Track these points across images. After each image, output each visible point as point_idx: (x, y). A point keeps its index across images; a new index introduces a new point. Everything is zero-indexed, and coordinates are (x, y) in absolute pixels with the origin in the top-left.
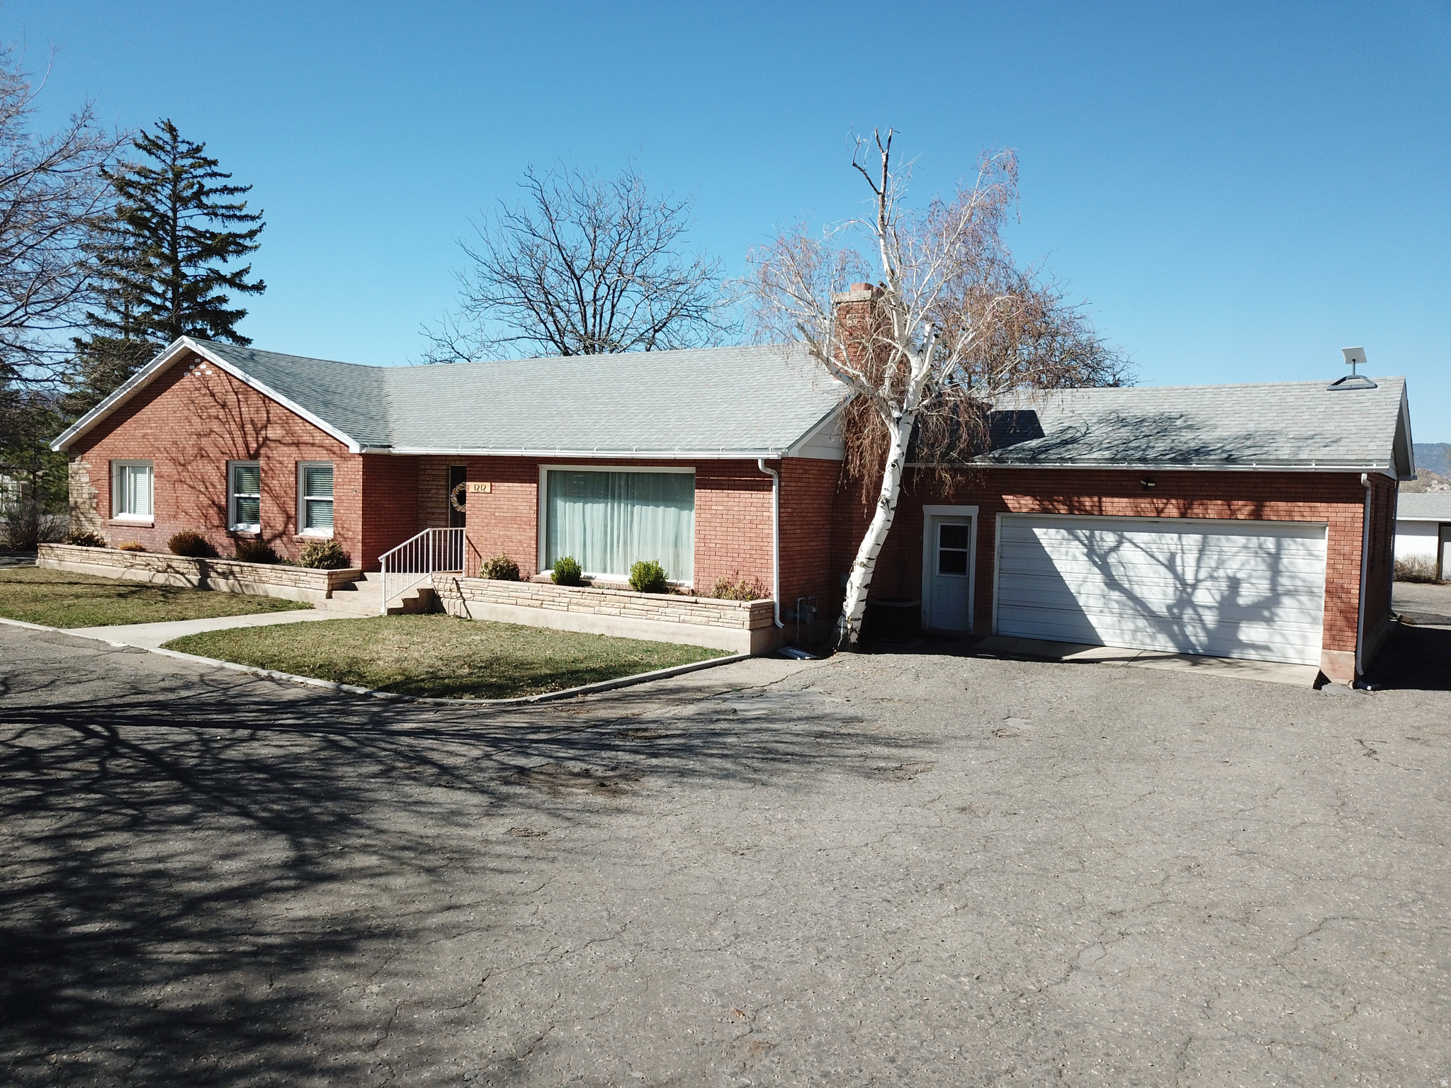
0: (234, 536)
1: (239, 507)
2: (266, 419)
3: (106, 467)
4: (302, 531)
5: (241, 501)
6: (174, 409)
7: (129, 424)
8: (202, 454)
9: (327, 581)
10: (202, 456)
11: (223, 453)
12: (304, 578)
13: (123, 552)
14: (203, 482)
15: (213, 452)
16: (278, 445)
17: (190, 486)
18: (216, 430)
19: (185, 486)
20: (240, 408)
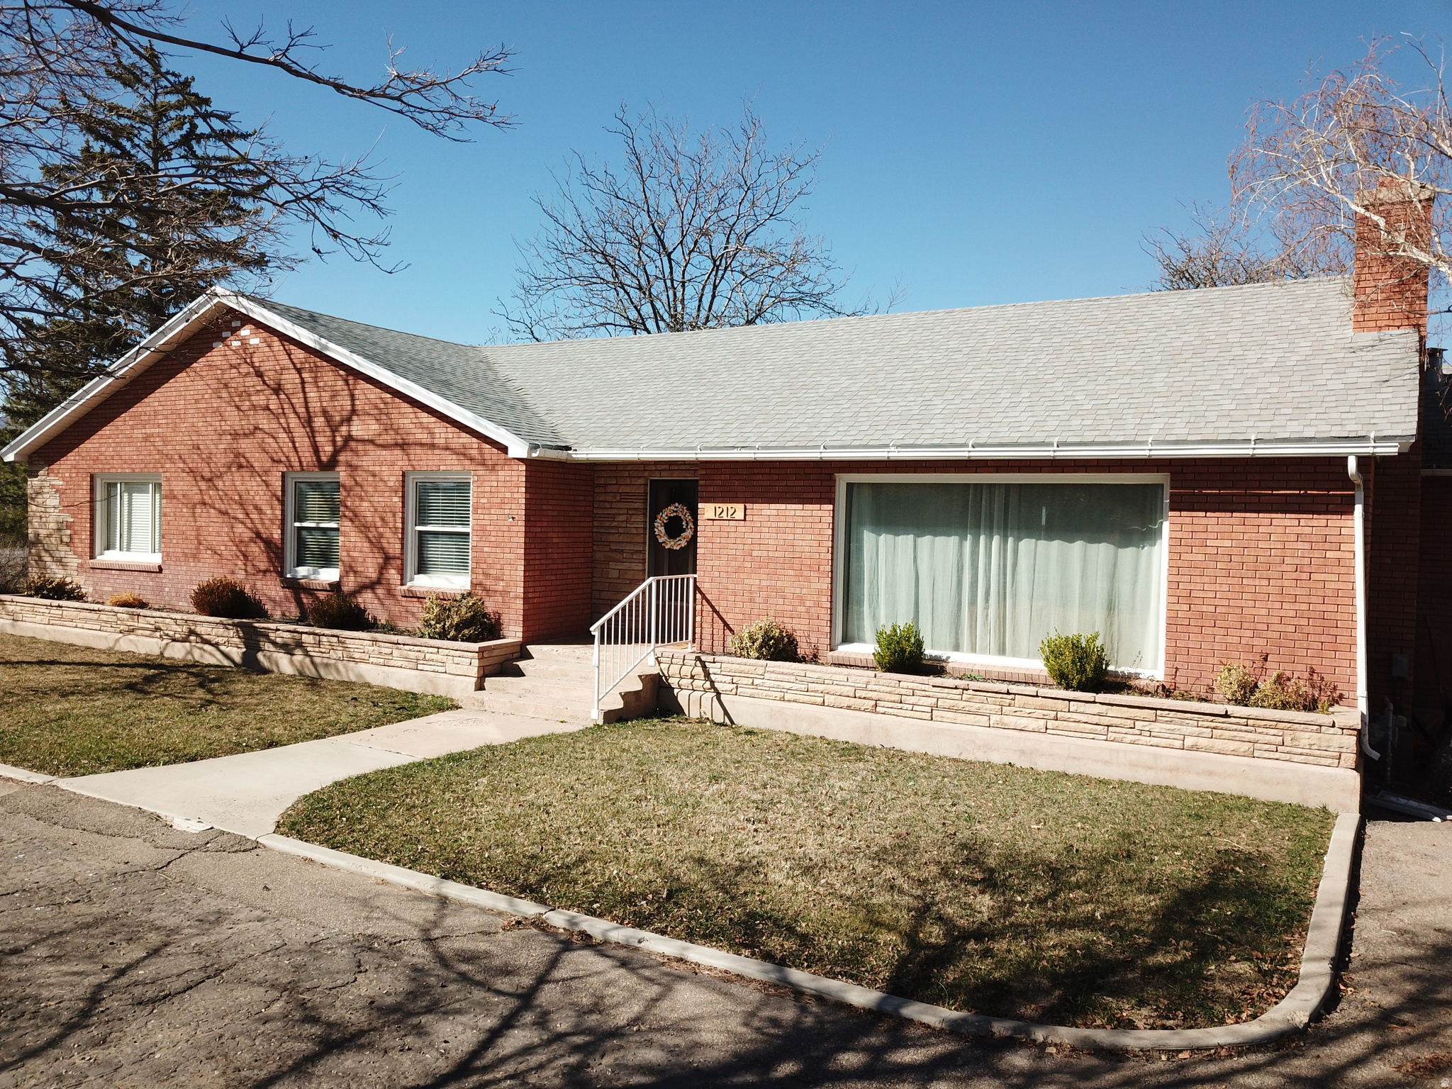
0: (295, 587)
1: (301, 543)
2: (349, 408)
3: (86, 485)
4: (412, 580)
5: (304, 533)
6: (196, 397)
7: (124, 423)
8: (240, 463)
9: (476, 662)
10: (240, 467)
11: (273, 460)
12: (434, 656)
13: (116, 609)
14: (241, 504)
15: (259, 461)
16: (370, 447)
17: (221, 512)
18: (266, 427)
19: (212, 511)
20: (304, 392)
